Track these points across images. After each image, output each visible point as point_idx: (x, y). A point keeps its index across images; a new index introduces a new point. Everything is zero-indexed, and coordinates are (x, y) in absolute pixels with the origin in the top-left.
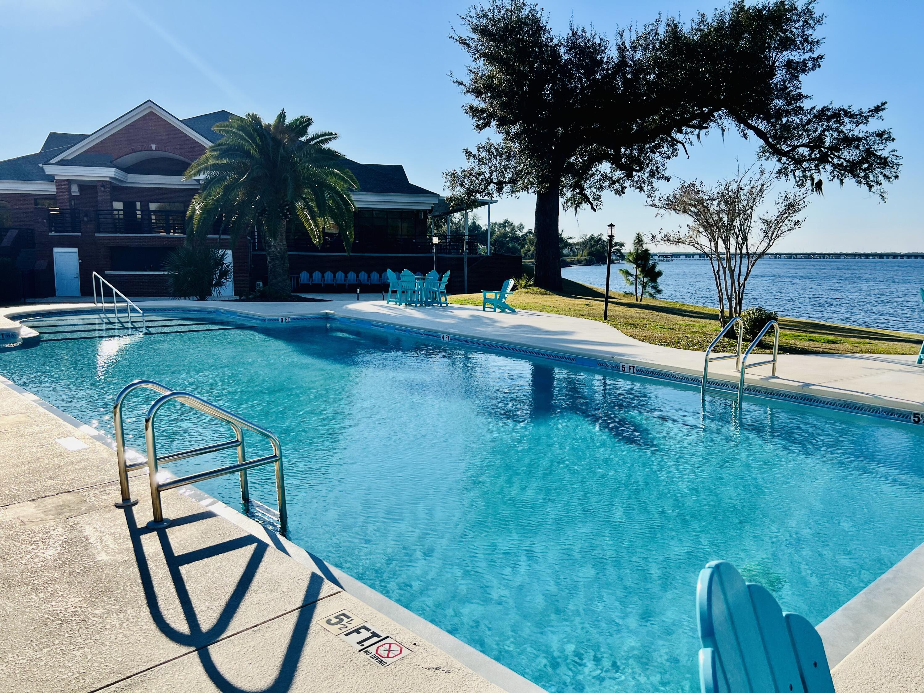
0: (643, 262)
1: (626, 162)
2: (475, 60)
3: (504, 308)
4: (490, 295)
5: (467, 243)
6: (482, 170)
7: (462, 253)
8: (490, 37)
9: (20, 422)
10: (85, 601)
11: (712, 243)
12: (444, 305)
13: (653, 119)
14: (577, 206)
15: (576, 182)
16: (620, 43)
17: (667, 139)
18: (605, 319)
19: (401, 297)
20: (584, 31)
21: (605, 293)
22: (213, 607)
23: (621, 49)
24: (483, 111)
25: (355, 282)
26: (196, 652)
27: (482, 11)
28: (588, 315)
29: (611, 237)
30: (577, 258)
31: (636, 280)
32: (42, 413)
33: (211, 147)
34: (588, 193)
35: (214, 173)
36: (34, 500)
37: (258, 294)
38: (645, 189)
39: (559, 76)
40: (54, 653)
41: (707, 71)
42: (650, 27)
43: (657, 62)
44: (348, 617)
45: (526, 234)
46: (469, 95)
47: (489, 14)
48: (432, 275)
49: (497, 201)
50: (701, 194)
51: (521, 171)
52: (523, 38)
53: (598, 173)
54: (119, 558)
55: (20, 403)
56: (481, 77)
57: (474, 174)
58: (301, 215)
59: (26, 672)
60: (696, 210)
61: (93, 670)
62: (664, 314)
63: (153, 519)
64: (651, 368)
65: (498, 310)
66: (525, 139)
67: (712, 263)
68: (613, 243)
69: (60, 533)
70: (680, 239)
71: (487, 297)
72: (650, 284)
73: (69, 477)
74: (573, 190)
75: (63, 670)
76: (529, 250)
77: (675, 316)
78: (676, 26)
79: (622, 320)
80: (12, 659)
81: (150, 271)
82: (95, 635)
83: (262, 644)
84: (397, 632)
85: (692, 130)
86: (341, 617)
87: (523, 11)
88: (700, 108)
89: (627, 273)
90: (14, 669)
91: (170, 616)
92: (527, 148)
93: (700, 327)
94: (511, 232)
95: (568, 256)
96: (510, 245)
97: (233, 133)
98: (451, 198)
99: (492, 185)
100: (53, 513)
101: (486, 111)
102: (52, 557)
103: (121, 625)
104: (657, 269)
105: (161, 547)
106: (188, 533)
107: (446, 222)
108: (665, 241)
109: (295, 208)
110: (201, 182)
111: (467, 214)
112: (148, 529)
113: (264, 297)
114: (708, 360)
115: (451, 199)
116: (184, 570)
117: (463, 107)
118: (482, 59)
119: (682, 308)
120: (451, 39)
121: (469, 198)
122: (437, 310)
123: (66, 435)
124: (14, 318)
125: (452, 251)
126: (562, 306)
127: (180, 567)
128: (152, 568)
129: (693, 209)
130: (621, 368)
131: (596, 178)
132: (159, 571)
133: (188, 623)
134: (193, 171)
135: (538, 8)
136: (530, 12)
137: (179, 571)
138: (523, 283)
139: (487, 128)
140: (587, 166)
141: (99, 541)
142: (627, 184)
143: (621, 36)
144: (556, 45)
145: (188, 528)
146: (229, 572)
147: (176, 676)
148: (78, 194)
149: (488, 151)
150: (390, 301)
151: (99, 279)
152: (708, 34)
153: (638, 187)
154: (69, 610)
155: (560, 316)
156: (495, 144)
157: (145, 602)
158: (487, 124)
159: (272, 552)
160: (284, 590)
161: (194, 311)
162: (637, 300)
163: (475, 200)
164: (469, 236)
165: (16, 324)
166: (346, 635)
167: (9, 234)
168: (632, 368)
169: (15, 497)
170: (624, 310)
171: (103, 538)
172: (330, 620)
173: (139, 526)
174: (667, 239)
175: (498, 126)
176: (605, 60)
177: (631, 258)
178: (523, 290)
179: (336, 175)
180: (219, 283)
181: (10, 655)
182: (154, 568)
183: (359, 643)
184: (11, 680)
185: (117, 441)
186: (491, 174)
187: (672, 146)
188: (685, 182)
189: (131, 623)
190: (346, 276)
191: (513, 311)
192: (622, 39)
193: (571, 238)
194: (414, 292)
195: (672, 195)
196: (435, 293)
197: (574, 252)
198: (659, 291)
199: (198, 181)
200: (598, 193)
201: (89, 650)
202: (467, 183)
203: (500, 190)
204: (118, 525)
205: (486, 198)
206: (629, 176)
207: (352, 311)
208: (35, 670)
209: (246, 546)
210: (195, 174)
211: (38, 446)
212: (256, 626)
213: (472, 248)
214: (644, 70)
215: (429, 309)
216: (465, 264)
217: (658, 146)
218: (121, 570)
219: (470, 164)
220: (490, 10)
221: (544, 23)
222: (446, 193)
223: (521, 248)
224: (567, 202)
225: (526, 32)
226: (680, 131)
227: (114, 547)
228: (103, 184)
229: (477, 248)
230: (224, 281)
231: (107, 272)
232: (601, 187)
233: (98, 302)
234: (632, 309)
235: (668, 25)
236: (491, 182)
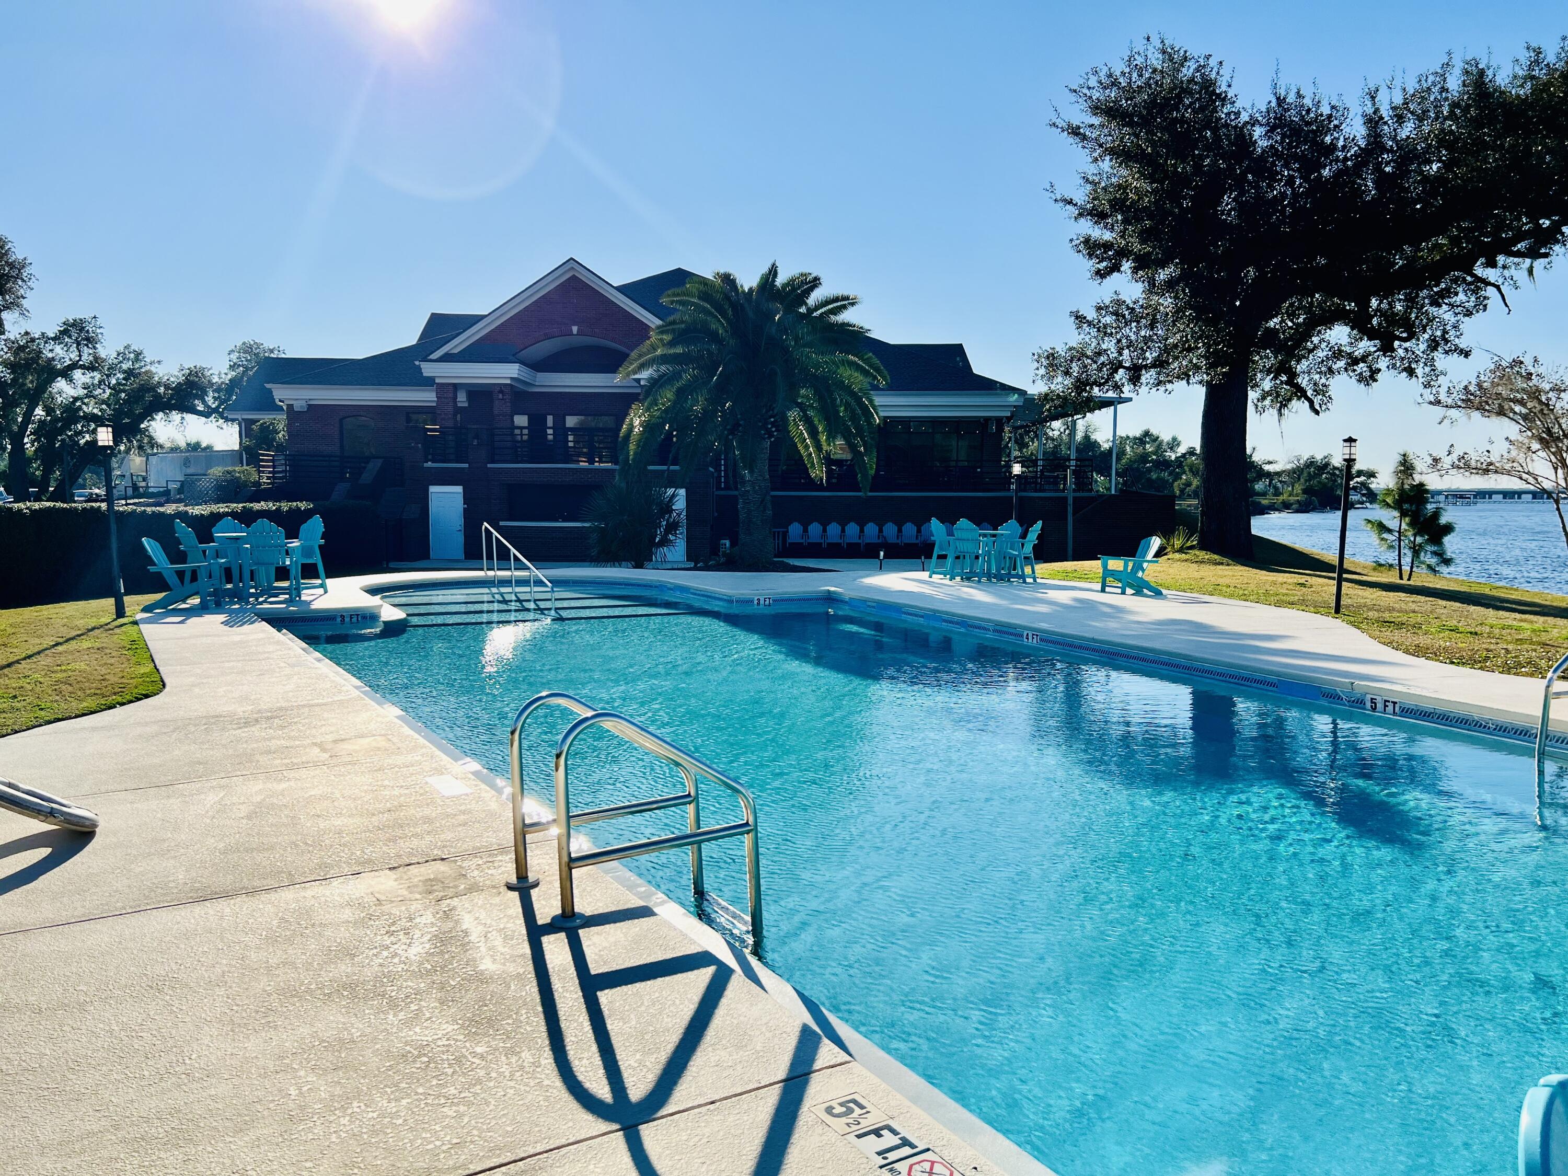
0: (1414, 507)
1: (1380, 324)
2: (1096, 160)
3: (1140, 588)
4: (1116, 564)
5: (1074, 472)
6: (1104, 347)
7: (1063, 491)
8: (1123, 119)
9: (379, 749)
10: (462, 1031)
11: (1560, 471)
12: (1029, 580)
13: (1437, 246)
14: (1283, 405)
15: (1281, 362)
16: (1372, 111)
17: (1464, 279)
18: (1337, 611)
19: (953, 566)
20: (1299, 95)
21: (1336, 562)
22: (648, 1063)
23: (1373, 122)
24: (1107, 246)
25: (876, 541)
26: (621, 1133)
27: (1110, 76)
28: (1302, 604)
29: (1350, 462)
30: (1281, 498)
31: (1400, 540)
32: (408, 736)
33: (658, 327)
34: (1303, 381)
35: (663, 368)
36: (394, 868)
37: (722, 560)
38: (1419, 372)
39: (1250, 177)
40: (416, 1107)
41: (1549, 151)
42: (1431, 79)
43: (1444, 140)
44: (862, 1107)
45: (1184, 455)
46: (1082, 220)
47: (1121, 80)
48: (1010, 528)
49: (1130, 400)
50: (1535, 380)
51: (1175, 346)
52: (1183, 115)
53: (1324, 345)
54: (512, 968)
55: (379, 719)
56: (1104, 189)
57: (1089, 353)
58: (793, 432)
59: (375, 1133)
60: (1524, 411)
61: (472, 1142)
62: (1458, 604)
63: (559, 912)
64: (1428, 706)
65: (1129, 591)
66: (1184, 291)
67: (1558, 509)
68: (1354, 471)
69: (429, 921)
70: (1491, 464)
71: (1110, 567)
72: (1430, 548)
73: (443, 837)
74: (1275, 378)
75: (429, 1135)
76: (1188, 484)
77: (1482, 609)
78: (1482, 73)
79: (1371, 614)
80: (358, 1110)
81: (564, 521)
82: (475, 1085)
83: (721, 1133)
84: (944, 1142)
85: (1516, 260)
86: (851, 1105)
87: (1184, 70)
88: (1534, 219)
89: (1382, 528)
90: (360, 1126)
91: (583, 1069)
92: (1189, 305)
93: (1534, 631)
94: (1154, 453)
95: (1264, 494)
96: (1154, 476)
97: (693, 304)
98: (1047, 395)
99: (1121, 371)
100: (420, 889)
101: (1112, 244)
102: (418, 958)
103: (512, 1075)
104: (1443, 520)
105: (570, 958)
106: (612, 939)
107: (1036, 436)
108: (1459, 468)
109: (785, 419)
110: (642, 383)
111: (1074, 422)
112: (553, 927)
113: (731, 564)
114: (1550, 696)
115: (1046, 397)
116: (605, 997)
117: (1071, 240)
118: (1108, 158)
119: (1495, 593)
120: (1054, 129)
121: (1079, 394)
122: (1014, 589)
123: (439, 771)
124: (373, 591)
125: (1047, 487)
126: (1252, 587)
127: (599, 993)
128: (557, 991)
129: (1517, 408)
130: (1368, 705)
131: (1321, 354)
132: (568, 995)
133: (610, 1083)
134: (632, 367)
135: (1213, 62)
136: (1197, 70)
137: (597, 999)
138: (1178, 543)
139: (1115, 274)
140: (1303, 334)
141: (483, 939)
142: (1383, 363)
143: (1373, 98)
144: (1246, 123)
145: (612, 931)
146: (672, 1008)
147: (592, 1167)
148: (466, 405)
149: (1116, 314)
150: (934, 573)
151: (492, 533)
152: (1548, 84)
153: (1405, 370)
154: (440, 1043)
155: (1248, 604)
156: (1129, 301)
157: (547, 1042)
158: (1116, 268)
159: (738, 983)
160: (758, 1048)
161: (626, 585)
162: (1401, 578)
163: (1090, 399)
164: (1077, 460)
165: (375, 601)
166: (859, 1136)
167: (370, 466)
168: (1390, 706)
169: (369, 861)
170: (1374, 596)
171: (489, 935)
172: (832, 1108)
173: (540, 922)
174: (1464, 465)
175: (1135, 270)
176: (1341, 143)
177: (1389, 500)
178: (1177, 556)
179: (852, 364)
180: (665, 542)
181: (355, 1104)
182: (560, 990)
183: (879, 1154)
184: (355, 1143)
185: (513, 787)
186: (1121, 354)
187: (1475, 292)
188: (1501, 359)
189: (528, 1073)
190: (862, 531)
191: (1158, 594)
192: (1374, 104)
193: (1270, 463)
194: (977, 557)
195: (1474, 382)
196: (1014, 560)
197: (1276, 488)
198: (1447, 562)
199: (638, 380)
200: (1323, 380)
201: (466, 1108)
202: (1075, 368)
203: (1135, 380)
204: (510, 917)
205: (1111, 394)
206: (1387, 348)
207: (870, 588)
208: (389, 1131)
209: (698, 968)
210: (635, 373)
211: (402, 787)
212: (713, 1103)
213: (1083, 481)
214: (1417, 157)
215: (1003, 587)
216: (1070, 509)
217: (1447, 293)
218: (513, 987)
219: (1082, 336)
220: (1123, 74)
221: (1224, 88)
222: (1037, 388)
223: (1175, 480)
224: (1263, 398)
225: (1189, 106)
226: (1492, 264)
227: (503, 950)
228: (501, 388)
229: (1092, 481)
230: (671, 537)
231: (502, 523)
232: (1330, 371)
233: (488, 569)
234: (1391, 594)
235: (1467, 72)
236: (1120, 366)
